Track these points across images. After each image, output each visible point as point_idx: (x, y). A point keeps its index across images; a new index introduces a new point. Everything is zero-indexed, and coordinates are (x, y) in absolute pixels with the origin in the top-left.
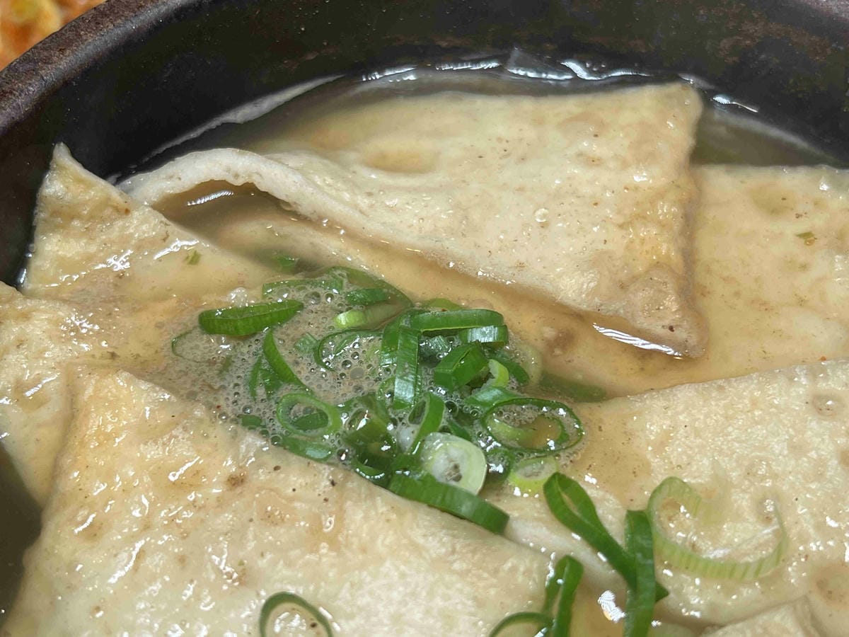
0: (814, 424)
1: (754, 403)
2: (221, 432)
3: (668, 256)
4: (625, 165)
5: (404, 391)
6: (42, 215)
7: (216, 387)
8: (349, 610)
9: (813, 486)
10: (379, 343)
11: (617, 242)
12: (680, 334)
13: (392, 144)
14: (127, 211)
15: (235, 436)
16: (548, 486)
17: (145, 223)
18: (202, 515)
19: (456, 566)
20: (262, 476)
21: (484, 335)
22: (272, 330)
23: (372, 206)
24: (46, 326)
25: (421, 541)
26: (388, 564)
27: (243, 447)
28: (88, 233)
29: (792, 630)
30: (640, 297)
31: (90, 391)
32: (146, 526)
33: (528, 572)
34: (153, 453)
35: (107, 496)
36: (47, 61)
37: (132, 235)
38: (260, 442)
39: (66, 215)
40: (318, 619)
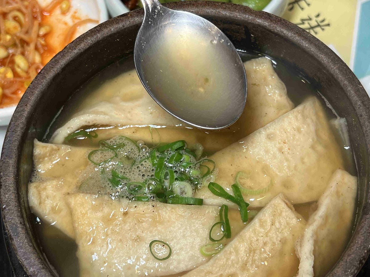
0: (269, 144)
6: (36, 161)
9: (274, 161)
16: (209, 187)
19: (194, 217)
20: (132, 210)
25: (183, 214)
26: (176, 223)
28: (50, 160)
33: (212, 212)
35: (93, 231)
36: (23, 110)
39: (42, 158)
40: (164, 244)
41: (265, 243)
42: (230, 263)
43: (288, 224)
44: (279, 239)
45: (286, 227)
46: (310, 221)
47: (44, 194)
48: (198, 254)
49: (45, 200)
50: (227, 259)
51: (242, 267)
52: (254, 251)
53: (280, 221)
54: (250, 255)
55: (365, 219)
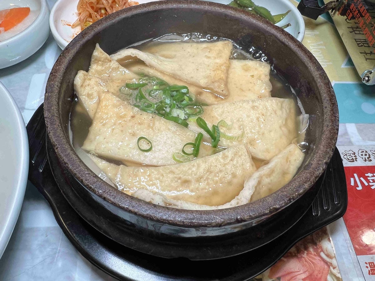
0: (252, 111)
1: (241, 107)
2: (130, 107)
3: (223, 77)
4: (215, 58)
5: (168, 101)
7: (129, 99)
8: (155, 141)
9: (250, 123)
10: (162, 92)
11: (213, 74)
12: (224, 92)
13: (165, 53)
14: (111, 61)
15: (133, 108)
16: (197, 120)
17: (114, 64)
18: (126, 123)
19: (177, 133)
20: (138, 116)
21: (184, 91)
22: (141, 88)
23: (161, 64)
24: (94, 82)
25: (170, 128)
26: (163, 132)
27: (134, 110)
28: (102, 65)
29: (244, 148)
30: (216, 84)
31: (103, 97)
32: (115, 124)
34: (116, 110)
35: (107, 118)
36: (95, 27)
37: (111, 66)
38: (138, 109)
39: (98, 60)
40: (149, 142)
41: (220, 170)
42: (190, 172)
43: (243, 165)
44: (232, 172)
45: (240, 166)
46: (260, 170)
47: (87, 82)
48: (170, 157)
49: (86, 86)
50: (189, 169)
51: (198, 179)
52: (211, 172)
53: (238, 160)
54: (206, 173)
55: (304, 173)
